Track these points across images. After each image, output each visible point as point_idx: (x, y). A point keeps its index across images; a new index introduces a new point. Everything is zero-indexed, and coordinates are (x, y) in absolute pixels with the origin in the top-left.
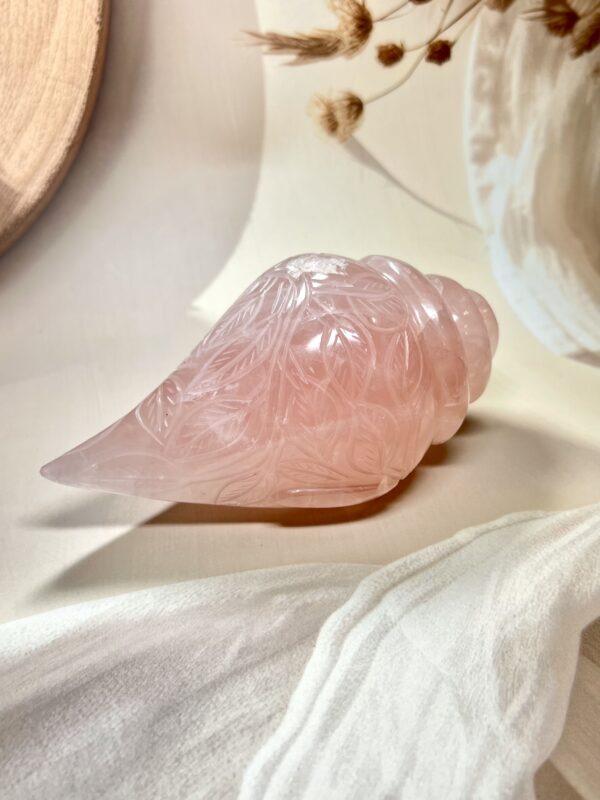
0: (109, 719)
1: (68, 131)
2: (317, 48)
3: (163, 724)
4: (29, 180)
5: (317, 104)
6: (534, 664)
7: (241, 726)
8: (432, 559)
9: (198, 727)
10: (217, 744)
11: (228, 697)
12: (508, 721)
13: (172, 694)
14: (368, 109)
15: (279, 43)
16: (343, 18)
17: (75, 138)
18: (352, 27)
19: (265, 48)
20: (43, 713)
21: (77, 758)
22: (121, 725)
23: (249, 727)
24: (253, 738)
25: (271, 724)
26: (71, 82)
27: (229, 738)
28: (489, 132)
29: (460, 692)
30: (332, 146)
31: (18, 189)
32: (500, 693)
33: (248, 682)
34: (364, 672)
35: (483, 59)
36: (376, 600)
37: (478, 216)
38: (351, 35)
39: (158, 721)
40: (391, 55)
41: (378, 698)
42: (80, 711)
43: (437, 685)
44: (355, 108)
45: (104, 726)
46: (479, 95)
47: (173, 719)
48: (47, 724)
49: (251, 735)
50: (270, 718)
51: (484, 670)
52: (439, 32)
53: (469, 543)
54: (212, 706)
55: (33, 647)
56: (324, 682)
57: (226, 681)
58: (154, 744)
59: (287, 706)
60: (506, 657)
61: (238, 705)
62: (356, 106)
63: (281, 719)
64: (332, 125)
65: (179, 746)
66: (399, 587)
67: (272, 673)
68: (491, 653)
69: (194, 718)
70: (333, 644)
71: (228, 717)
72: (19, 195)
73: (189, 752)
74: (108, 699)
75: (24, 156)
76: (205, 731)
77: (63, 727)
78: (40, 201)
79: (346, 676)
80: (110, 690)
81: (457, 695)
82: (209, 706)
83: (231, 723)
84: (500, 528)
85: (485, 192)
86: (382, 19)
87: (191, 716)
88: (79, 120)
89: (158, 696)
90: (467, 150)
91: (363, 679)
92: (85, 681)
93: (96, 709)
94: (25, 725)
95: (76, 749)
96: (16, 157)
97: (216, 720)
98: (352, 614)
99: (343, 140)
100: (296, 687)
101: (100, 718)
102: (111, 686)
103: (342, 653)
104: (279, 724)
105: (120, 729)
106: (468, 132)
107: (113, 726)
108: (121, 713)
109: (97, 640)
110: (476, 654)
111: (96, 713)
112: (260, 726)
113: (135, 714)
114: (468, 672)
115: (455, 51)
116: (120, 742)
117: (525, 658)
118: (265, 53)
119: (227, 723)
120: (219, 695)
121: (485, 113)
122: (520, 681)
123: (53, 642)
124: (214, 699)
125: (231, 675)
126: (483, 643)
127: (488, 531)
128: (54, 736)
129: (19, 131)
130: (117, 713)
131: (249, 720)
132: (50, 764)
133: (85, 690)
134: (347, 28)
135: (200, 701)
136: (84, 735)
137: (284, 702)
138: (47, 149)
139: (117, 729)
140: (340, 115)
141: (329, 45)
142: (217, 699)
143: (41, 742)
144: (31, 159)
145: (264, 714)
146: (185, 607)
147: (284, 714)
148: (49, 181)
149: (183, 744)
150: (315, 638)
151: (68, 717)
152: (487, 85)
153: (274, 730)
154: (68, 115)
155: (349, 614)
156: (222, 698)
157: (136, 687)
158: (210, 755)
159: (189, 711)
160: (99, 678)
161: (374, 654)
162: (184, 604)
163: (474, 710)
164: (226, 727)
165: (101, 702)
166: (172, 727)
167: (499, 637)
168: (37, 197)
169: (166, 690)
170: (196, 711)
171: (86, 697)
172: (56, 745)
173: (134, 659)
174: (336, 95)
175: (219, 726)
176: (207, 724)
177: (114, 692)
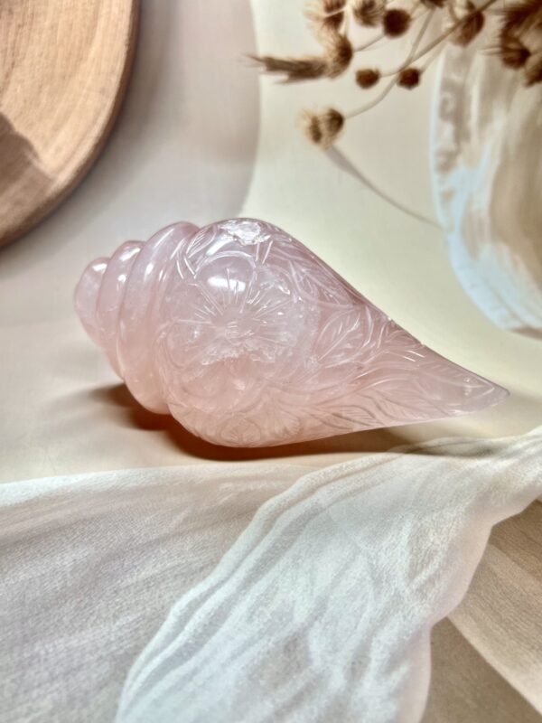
0: (63, 558)
1: (96, 131)
2: (303, 71)
3: (109, 565)
4: (60, 169)
5: (304, 117)
6: (445, 547)
7: (176, 573)
8: (365, 466)
9: (138, 570)
10: (152, 583)
11: (169, 551)
12: (414, 587)
13: (120, 545)
14: (348, 124)
15: (273, 65)
16: (328, 47)
17: (102, 137)
18: (335, 55)
19: (262, 68)
20: (8, 550)
21: (30, 583)
22: (72, 564)
23: (182, 574)
24: (185, 582)
25: (202, 573)
26: (102, 91)
27: (163, 580)
28: (452, 147)
29: (374, 563)
30: (316, 152)
31: (51, 176)
32: (411, 565)
33: (188, 542)
34: (292, 542)
35: (447, 85)
36: (310, 492)
37: (441, 217)
38: (334, 62)
39: (105, 563)
40: (368, 79)
41: (300, 561)
42: (39, 551)
43: (354, 556)
44: (336, 122)
45: (58, 563)
46: (444, 114)
47: (118, 562)
48: (9, 558)
49: (183, 579)
50: (202, 569)
51: (399, 548)
52: (410, 61)
54: (153, 556)
55: (9, 504)
56: (254, 546)
57: (169, 540)
58: (98, 579)
59: (218, 562)
60: (420, 540)
61: (176, 557)
62: (337, 120)
63: (212, 570)
64: (316, 135)
65: (119, 581)
66: (333, 484)
67: (210, 537)
68: (408, 536)
69: (136, 563)
70: (267, 521)
71: (165, 565)
73: (128, 587)
74: (64, 545)
75: (58, 150)
76: (143, 573)
77: (23, 561)
78: (68, 187)
79: (275, 544)
80: (68, 538)
81: (371, 565)
82: (150, 556)
83: (167, 569)
85: (447, 196)
86: (362, 49)
87: (134, 561)
89: (108, 546)
90: (433, 162)
91: (290, 546)
92: (48, 530)
93: (53, 551)
95: (30, 577)
96: (52, 151)
97: (155, 566)
98: (288, 500)
99: (326, 148)
100: (229, 548)
101: (55, 557)
102: (69, 536)
103: (274, 527)
104: (209, 574)
105: (71, 566)
106: (433, 147)
107: (66, 563)
108: (74, 555)
109: (64, 502)
111: (53, 553)
112: (193, 574)
113: (86, 557)
114: (384, 549)
115: (424, 78)
116: (68, 576)
117: (438, 542)
118: (261, 73)
119: (163, 569)
120: (161, 549)
121: (449, 129)
122: (431, 557)
123: (26, 501)
124: (156, 552)
125: (173, 536)
128: (14, 566)
129: (56, 129)
130: (71, 555)
131: (184, 568)
132: (7, 585)
133: (46, 537)
134: (330, 56)
135: (143, 552)
136: (39, 568)
137: (217, 558)
138: (78, 145)
139: (68, 566)
140: (323, 127)
141: (317, 68)
142: (159, 551)
144: (64, 153)
145: (200, 565)
146: (144, 485)
147: (215, 567)
148: (78, 171)
149: (122, 581)
150: (252, 516)
151: (28, 554)
152: (451, 107)
153: (204, 578)
154: (97, 118)
155: (285, 501)
156: (163, 552)
157: (90, 537)
158: (145, 590)
159: (133, 558)
160: (60, 529)
161: (301, 530)
162: (143, 482)
163: (385, 576)
164: (163, 572)
165: (58, 546)
166: (115, 569)
168: (66, 184)
169: (116, 542)
170: (139, 559)
171: (46, 541)
172: (13, 572)
173: (93, 518)
174: (321, 111)
175: (157, 571)
176: (147, 568)
177: (71, 540)
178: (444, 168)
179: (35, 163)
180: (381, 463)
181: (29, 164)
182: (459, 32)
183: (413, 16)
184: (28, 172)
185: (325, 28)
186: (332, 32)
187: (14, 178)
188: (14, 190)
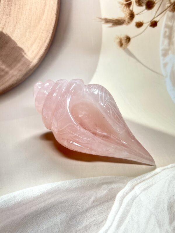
0: (57, 219)
1: (46, 45)
2: (118, 22)
3: (72, 221)
4: (34, 58)
5: (117, 38)
7: (94, 223)
9: (82, 223)
10: (87, 228)
11: (90, 214)
12: (172, 228)
13: (74, 213)
14: (132, 40)
15: (107, 21)
16: (126, 14)
17: (48, 46)
18: (128, 17)
19: (103, 22)
20: (38, 216)
21: (48, 230)
22: (60, 221)
23: (96, 224)
24: (97, 227)
25: (103, 223)
26: (47, 31)
27: (90, 227)
28: (167, 47)
29: (158, 218)
30: (121, 50)
31: (31, 61)
32: (170, 219)
33: (96, 210)
34: (129, 210)
35: (167, 26)
36: (133, 188)
37: (163, 72)
38: (128, 19)
39: (70, 220)
40: (139, 25)
41: (133, 218)
42: (48, 216)
43: (151, 215)
44: (128, 40)
45: (55, 221)
46: (165, 37)
47: (74, 220)
48: (39, 219)
49: (97, 226)
50: (102, 222)
51: (165, 212)
52: (154, 18)
53: (160, 172)
54: (86, 217)
55: (35, 196)
56: (118, 212)
57: (90, 210)
58: (69, 227)
59: (107, 219)
60: (171, 208)
61: (93, 217)
62: (128, 39)
63: (105, 222)
64: (121, 45)
65: (76, 228)
66: (139, 184)
67: (103, 208)
68: (167, 206)
69: (81, 220)
70: (120, 201)
71: (90, 221)
72: (31, 62)
73: (79, 230)
74: (56, 213)
75: (33, 51)
76: (84, 224)
77: (44, 220)
78: (37, 64)
79: (124, 210)
80: (57, 210)
81: (157, 219)
83: (91, 222)
84: (169, 168)
85: (165, 65)
86: (137, 14)
87: (80, 219)
88: (49, 42)
89: (70, 213)
90: (161, 53)
91: (129, 211)
92: (50, 207)
93: (53, 215)
94: (33, 219)
95: (47, 227)
96: (31, 52)
97: (87, 221)
98: (126, 192)
99: (124, 49)
100: (109, 213)
101: (54, 218)
102: (57, 209)
103: (123, 203)
104: (105, 224)
105: (60, 222)
106: (161, 48)
107: (58, 221)
108: (60, 217)
109: (53, 195)
110: (162, 206)
111: (53, 217)
112: (99, 224)
113: (64, 218)
114: (160, 212)
115: (158, 24)
116: (60, 226)
118: (103, 24)
119: (90, 222)
120: (88, 214)
121: (166, 41)
123: (41, 195)
124: (86, 215)
125: (91, 208)
126: (164, 203)
128: (41, 222)
129: (32, 44)
130: (59, 217)
131: (96, 222)
132: (40, 231)
133: (50, 210)
134: (127, 17)
135: (82, 215)
136: (50, 223)
137: (106, 217)
138: (40, 50)
139: (59, 222)
140: (124, 42)
141: (122, 22)
142: (87, 215)
143: (38, 224)
144: (35, 52)
145: (100, 220)
146: (78, 186)
147: (106, 221)
148: (40, 59)
149: (77, 228)
150: (115, 199)
151: (45, 217)
152: (167, 34)
153: (103, 225)
154: (46, 40)
155: (125, 192)
156: (88, 215)
157: (64, 210)
158: (85, 231)
159: (79, 217)
160: (54, 206)
161: (132, 204)
162: (77, 185)
163: (162, 224)
164: (90, 223)
165: (54, 213)
166: (74, 222)
167: (169, 202)
168: (36, 63)
169: (73, 211)
170: (81, 218)
171: (50, 212)
172: (42, 225)
173: (63, 201)
174: (123, 36)
175: (88, 223)
176: (84, 222)
177: (58, 211)
178: (165, 55)
179: (25, 56)
180: (154, 175)
181: (23, 56)
182: (172, 7)
183: (156, 2)
184: (23, 59)
185: (125, 7)
186: (128, 9)
187: (19, 62)
188: (19, 65)
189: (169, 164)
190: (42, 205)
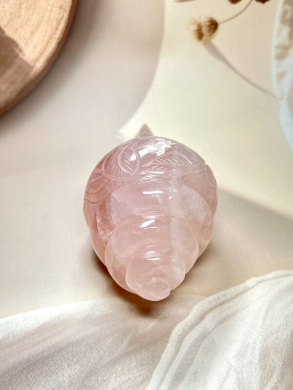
0: (63, 375)
1: (58, 34)
3: (89, 380)
4: (37, 60)
5: (193, 24)
6: (280, 363)
7: (128, 385)
9: (107, 384)
11: (123, 368)
13: (95, 364)
14: (220, 28)
17: (62, 38)
20: (31, 368)
22: (69, 379)
23: (132, 386)
25: (143, 386)
26: (61, 8)
28: (287, 42)
29: (240, 377)
30: (199, 47)
31: (32, 64)
32: (261, 379)
33: (133, 360)
34: (193, 358)
36: (201, 318)
39: (87, 379)
41: (198, 375)
42: (49, 369)
43: (228, 372)
44: (213, 27)
45: (61, 379)
46: (283, 20)
47: (94, 378)
48: (33, 375)
50: (142, 382)
51: (253, 365)
53: (253, 287)
54: (114, 372)
56: (171, 363)
57: (122, 359)
59: (151, 376)
60: (266, 358)
61: (127, 373)
63: (148, 383)
64: (200, 35)
66: (214, 311)
67: (145, 356)
68: (258, 354)
69: (105, 378)
70: (177, 342)
71: (121, 379)
72: (32, 67)
74: (63, 364)
75: (35, 47)
76: (110, 386)
77: (41, 377)
78: (43, 71)
79: (183, 361)
80: (65, 358)
81: (238, 378)
82: (112, 372)
83: (123, 383)
84: (270, 279)
85: (281, 75)
87: (103, 377)
88: (64, 29)
89: (88, 364)
90: (274, 52)
91: (191, 364)
92: (52, 352)
93: (57, 369)
94: (22, 374)
96: (31, 47)
97: (115, 380)
99: (206, 44)
101: (59, 373)
102: (65, 356)
103: (182, 347)
104: (146, 386)
105: (68, 381)
106: (275, 42)
107: (65, 379)
108: (69, 372)
109: (60, 328)
110: (250, 354)
112: (137, 386)
113: (76, 374)
114: (245, 365)
116: (67, 388)
117: (276, 360)
119: (121, 383)
120: (118, 366)
121: (286, 30)
122: (272, 373)
123: (38, 328)
124: (115, 369)
125: (124, 355)
126: (254, 349)
127: (264, 281)
128: (36, 381)
129: (32, 33)
130: (67, 372)
133: (52, 357)
135: (108, 368)
136: (50, 383)
137: (150, 373)
138: (47, 43)
139: (66, 381)
140: (205, 30)
142: (117, 368)
143: (29, 385)
144: (39, 48)
145: (139, 380)
147: (149, 380)
148: (48, 61)
150: (168, 338)
151: (43, 371)
152: (288, 16)
154: (58, 25)
155: (187, 325)
156: (119, 369)
157: (77, 357)
159: (103, 373)
160: (60, 351)
161: (197, 350)
162: (104, 311)
164: (120, 385)
165: (60, 364)
166: (93, 383)
167: (263, 345)
168: (41, 69)
169: (92, 361)
170: (106, 375)
171: (52, 361)
172: (36, 387)
173: (77, 341)
174: (204, 19)
175: (117, 384)
176: (111, 383)
177: (66, 360)
178: (281, 57)
179: (21, 55)
180: (242, 293)
181: (17, 56)
184: (17, 62)
187: (9, 66)
188: (9, 73)
189: (270, 272)
190: (40, 348)
